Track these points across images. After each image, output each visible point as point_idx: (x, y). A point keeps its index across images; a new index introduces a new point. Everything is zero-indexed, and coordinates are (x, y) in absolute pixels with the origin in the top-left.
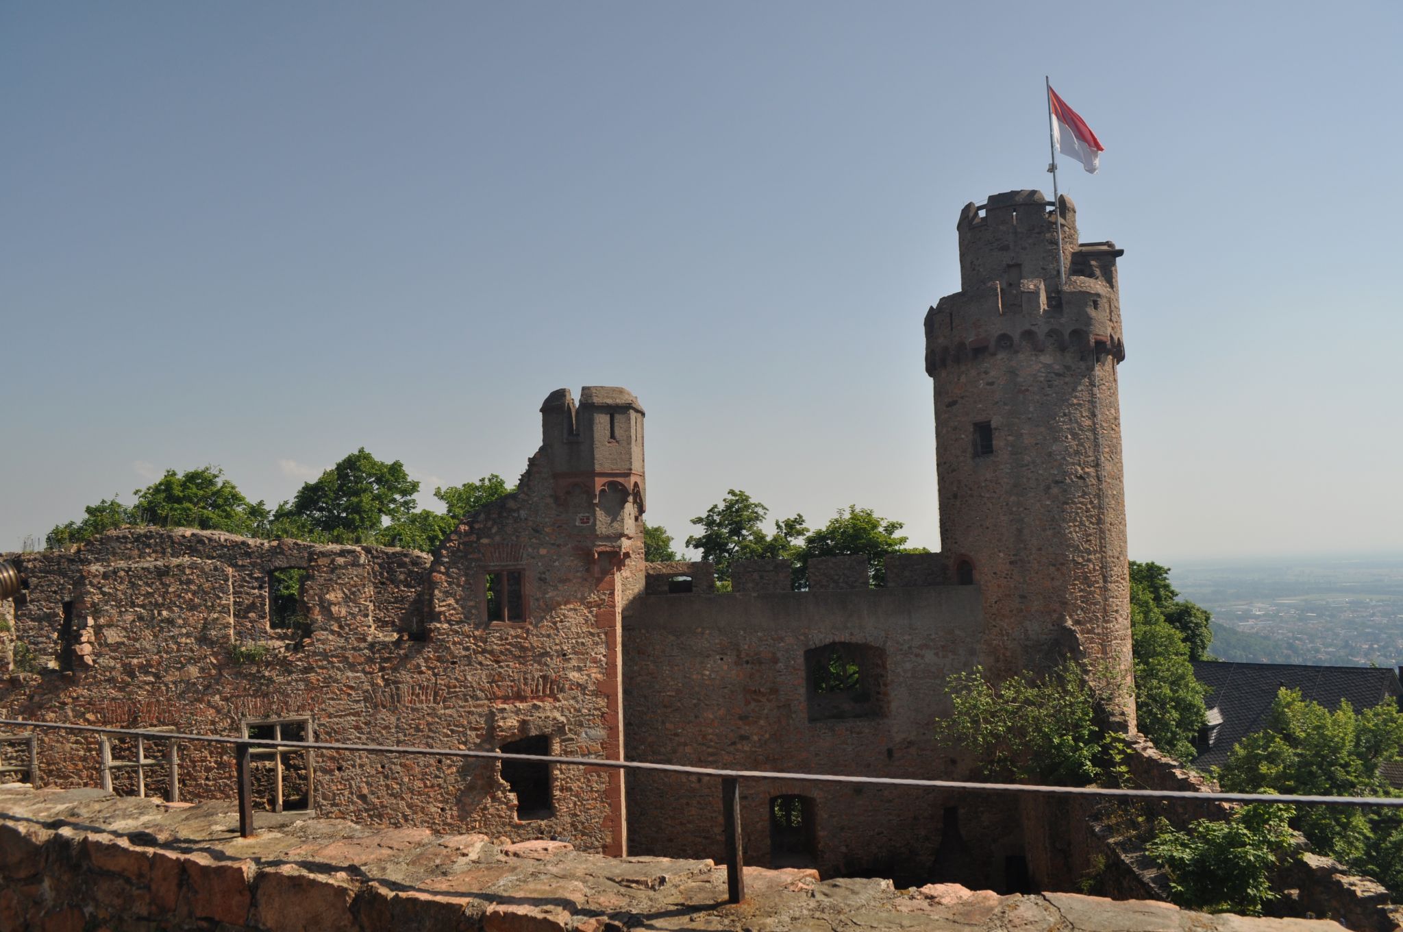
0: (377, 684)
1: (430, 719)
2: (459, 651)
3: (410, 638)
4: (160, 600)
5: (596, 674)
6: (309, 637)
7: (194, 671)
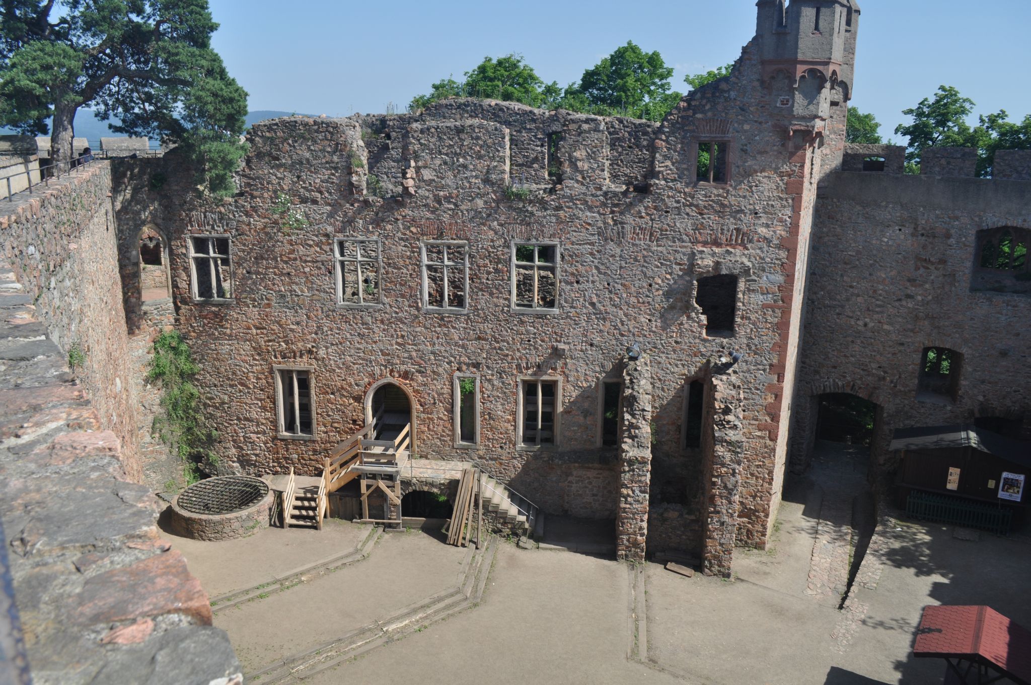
0: (608, 223)
1: (645, 253)
2: (671, 203)
3: (635, 190)
4: (458, 150)
5: (781, 231)
6: (561, 184)
7: (480, 203)
